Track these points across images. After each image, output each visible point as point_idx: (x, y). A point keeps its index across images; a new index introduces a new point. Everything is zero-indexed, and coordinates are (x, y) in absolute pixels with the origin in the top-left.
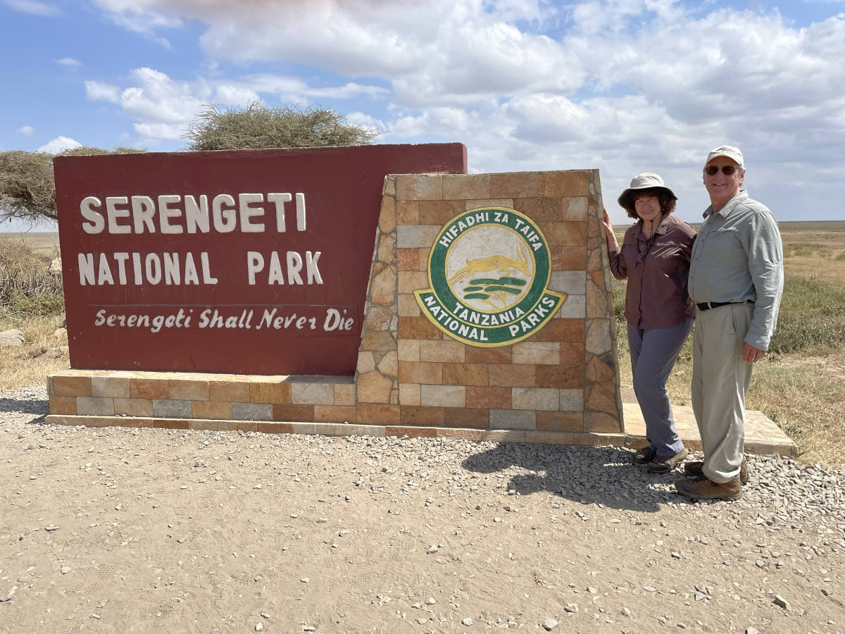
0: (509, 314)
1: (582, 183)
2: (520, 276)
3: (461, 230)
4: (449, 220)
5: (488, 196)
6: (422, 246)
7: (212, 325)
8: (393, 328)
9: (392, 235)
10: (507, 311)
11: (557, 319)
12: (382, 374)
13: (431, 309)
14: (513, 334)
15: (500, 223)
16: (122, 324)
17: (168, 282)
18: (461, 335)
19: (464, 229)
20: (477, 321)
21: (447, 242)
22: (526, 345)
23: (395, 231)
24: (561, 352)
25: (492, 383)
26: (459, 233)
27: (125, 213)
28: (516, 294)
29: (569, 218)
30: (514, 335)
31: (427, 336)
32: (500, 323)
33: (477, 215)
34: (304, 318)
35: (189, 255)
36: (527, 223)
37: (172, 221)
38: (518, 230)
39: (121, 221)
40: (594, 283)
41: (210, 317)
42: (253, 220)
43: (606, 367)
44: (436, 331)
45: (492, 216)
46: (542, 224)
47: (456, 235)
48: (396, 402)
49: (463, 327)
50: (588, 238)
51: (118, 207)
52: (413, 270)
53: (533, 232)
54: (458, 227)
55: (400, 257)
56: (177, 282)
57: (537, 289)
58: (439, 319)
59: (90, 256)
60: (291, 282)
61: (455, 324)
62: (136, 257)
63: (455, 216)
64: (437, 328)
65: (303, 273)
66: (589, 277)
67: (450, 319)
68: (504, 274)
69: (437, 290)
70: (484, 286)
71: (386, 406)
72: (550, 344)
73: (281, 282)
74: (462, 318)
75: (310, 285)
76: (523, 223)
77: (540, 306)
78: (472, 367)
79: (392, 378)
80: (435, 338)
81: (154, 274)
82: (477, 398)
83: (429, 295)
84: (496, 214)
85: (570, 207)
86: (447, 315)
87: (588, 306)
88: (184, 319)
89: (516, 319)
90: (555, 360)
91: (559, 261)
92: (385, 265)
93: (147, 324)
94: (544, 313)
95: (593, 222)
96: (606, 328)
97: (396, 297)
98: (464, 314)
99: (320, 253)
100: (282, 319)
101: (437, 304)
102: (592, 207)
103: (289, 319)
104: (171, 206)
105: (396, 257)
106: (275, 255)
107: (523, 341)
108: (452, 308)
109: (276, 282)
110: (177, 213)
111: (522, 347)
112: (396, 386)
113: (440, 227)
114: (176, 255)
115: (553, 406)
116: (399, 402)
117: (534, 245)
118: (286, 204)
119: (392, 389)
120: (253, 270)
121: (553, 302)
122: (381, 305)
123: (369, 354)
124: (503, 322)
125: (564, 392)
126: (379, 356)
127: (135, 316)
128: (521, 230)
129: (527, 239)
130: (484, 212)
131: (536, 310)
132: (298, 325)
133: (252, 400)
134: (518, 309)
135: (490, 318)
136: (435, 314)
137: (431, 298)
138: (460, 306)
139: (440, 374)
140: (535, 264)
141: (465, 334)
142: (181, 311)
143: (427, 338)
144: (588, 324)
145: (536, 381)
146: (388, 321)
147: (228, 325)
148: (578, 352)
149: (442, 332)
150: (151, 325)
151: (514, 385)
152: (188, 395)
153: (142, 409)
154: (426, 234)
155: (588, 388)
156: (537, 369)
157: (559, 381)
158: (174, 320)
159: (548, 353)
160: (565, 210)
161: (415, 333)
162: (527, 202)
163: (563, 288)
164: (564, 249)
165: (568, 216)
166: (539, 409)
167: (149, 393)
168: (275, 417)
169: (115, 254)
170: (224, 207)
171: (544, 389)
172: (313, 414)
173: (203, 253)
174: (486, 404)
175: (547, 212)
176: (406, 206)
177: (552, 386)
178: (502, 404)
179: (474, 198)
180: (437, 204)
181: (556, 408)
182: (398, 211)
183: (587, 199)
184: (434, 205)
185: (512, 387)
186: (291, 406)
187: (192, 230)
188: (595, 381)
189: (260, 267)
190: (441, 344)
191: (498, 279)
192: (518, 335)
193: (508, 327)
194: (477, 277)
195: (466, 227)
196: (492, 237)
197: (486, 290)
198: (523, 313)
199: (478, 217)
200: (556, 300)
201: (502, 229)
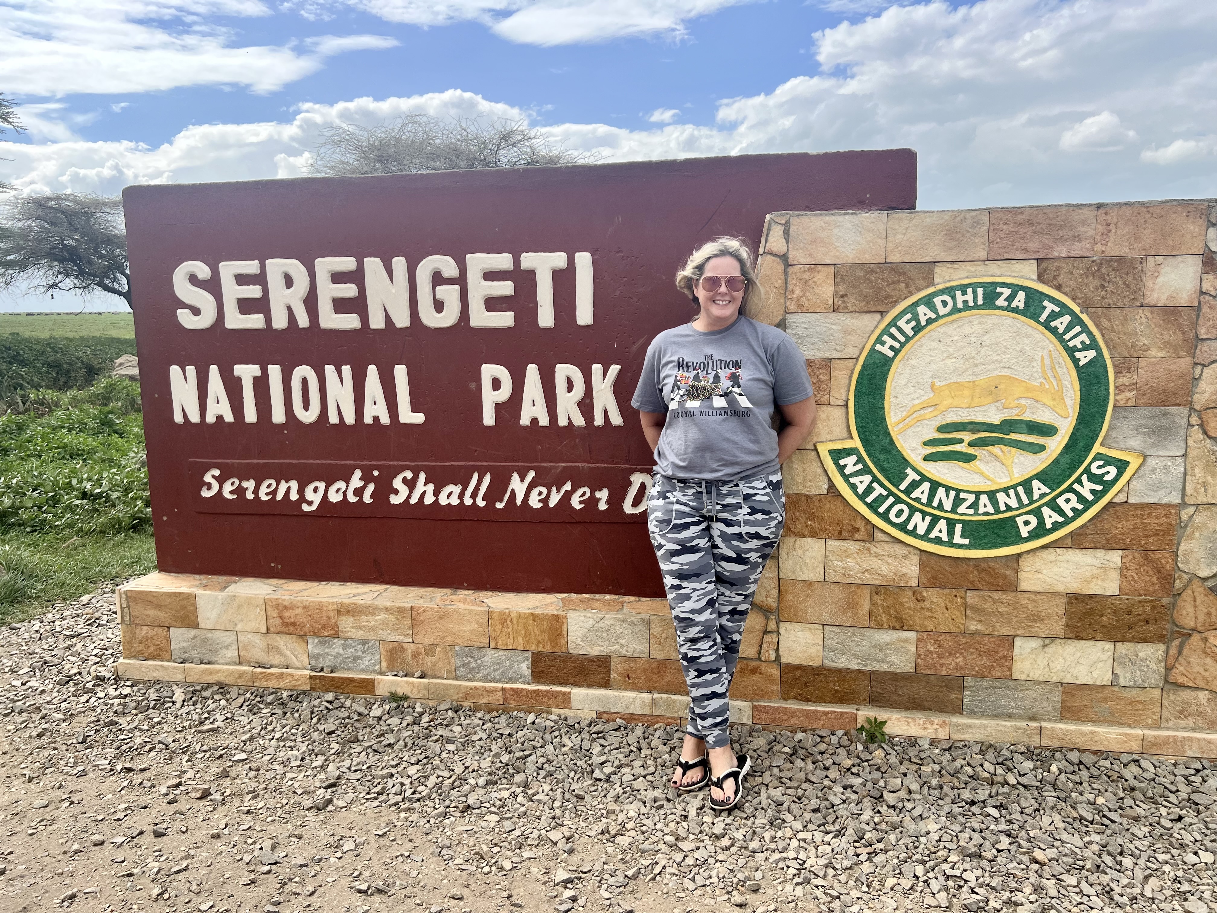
0: (1017, 495)
1: (1191, 227)
2: (1044, 417)
3: (923, 323)
4: (896, 302)
5: (983, 254)
6: (835, 355)
7: (414, 500)
11: (1121, 504)
13: (852, 480)
14: (1024, 532)
15: (1008, 309)
16: (250, 496)
17: (333, 419)
18: (913, 533)
19: (929, 321)
20: (948, 505)
21: (892, 348)
22: (1050, 555)
24: (1123, 569)
25: (973, 626)
26: (918, 329)
27: (254, 291)
29: (1159, 299)
30: (1024, 535)
31: (840, 532)
32: (998, 511)
33: (958, 293)
34: (586, 489)
35: (372, 370)
36: (1065, 309)
37: (340, 306)
38: (1046, 325)
39: (246, 306)
40: (1205, 433)
41: (411, 484)
42: (492, 304)
43: (1216, 602)
44: (860, 524)
45: (991, 296)
46: (1098, 310)
47: (911, 333)
48: (773, 657)
49: (917, 516)
50: (1199, 340)
51: (242, 279)
53: (1078, 329)
54: (916, 317)
56: (350, 419)
57: (1082, 444)
58: (869, 500)
59: (191, 370)
60: (563, 422)
62: (275, 372)
63: (911, 294)
64: (863, 518)
65: (586, 405)
66: (1194, 420)
67: (891, 500)
68: (1010, 414)
69: (865, 442)
70: (967, 437)
71: (753, 665)
72: (1100, 553)
73: (544, 421)
74: (917, 500)
75: (598, 427)
76: (1057, 309)
77: (1084, 478)
78: (933, 596)
79: (767, 611)
80: (857, 536)
81: (306, 407)
82: (940, 656)
83: (848, 452)
84: (999, 290)
85: (1160, 280)
86: (885, 493)
87: (1188, 478)
88: (363, 489)
89: (1032, 502)
90: (1109, 586)
91: (1130, 387)
93: (294, 496)
94: (1092, 491)
95: (1211, 307)
98: (922, 492)
99: (619, 367)
100: (544, 490)
102: (1211, 277)
103: (558, 491)
104: (338, 278)
106: (532, 371)
107: (1044, 547)
108: (897, 478)
109: (535, 421)
110: (350, 290)
111: (1042, 559)
112: (772, 625)
113: (878, 316)
114: (346, 370)
115: (1100, 675)
116: (778, 657)
117: (1078, 355)
118: (557, 275)
119: (766, 632)
120: (490, 399)
121: (1113, 471)
124: (1003, 508)
125: (1123, 648)
127: (273, 482)
128: (1053, 324)
129: (1063, 343)
130: (974, 286)
131: (1076, 486)
132: (576, 502)
133: (493, 645)
134: (1036, 484)
135: (977, 499)
137: (854, 458)
138: (912, 476)
139: (866, 607)
140: (1078, 394)
141: (921, 531)
142: (358, 474)
143: (839, 536)
144: (1185, 514)
145: (1067, 626)
147: (443, 500)
148: (1159, 571)
149: (874, 526)
150: (302, 499)
151: (1019, 632)
152: (373, 629)
153: (288, 653)
154: (848, 332)
155: (1176, 643)
156: (1069, 603)
157: (1115, 627)
158: (343, 489)
159: (1096, 572)
160: (1149, 284)
161: (816, 525)
162: (1066, 267)
163: (1135, 443)
164: (1143, 363)
165: (1155, 295)
166: (1068, 679)
167: (302, 626)
168: (538, 676)
169: (236, 367)
170: (438, 279)
171: (1082, 642)
172: (609, 672)
173: (397, 367)
174: (958, 667)
175: (1111, 287)
176: (806, 276)
177: (1099, 636)
178: (991, 668)
179: (954, 258)
180: (873, 271)
181: (1106, 678)
182: (790, 287)
183: (1199, 259)
184: (867, 272)
185: (1014, 636)
186: (567, 657)
187: (377, 322)
188: (1193, 630)
189: (505, 393)
190: (869, 550)
191: (997, 422)
192: (1035, 534)
193: (1013, 518)
194: (952, 418)
195: (933, 316)
196: (988, 339)
197: (970, 444)
198: (1048, 491)
199: (960, 298)
200: (1122, 466)
201: (1009, 321)
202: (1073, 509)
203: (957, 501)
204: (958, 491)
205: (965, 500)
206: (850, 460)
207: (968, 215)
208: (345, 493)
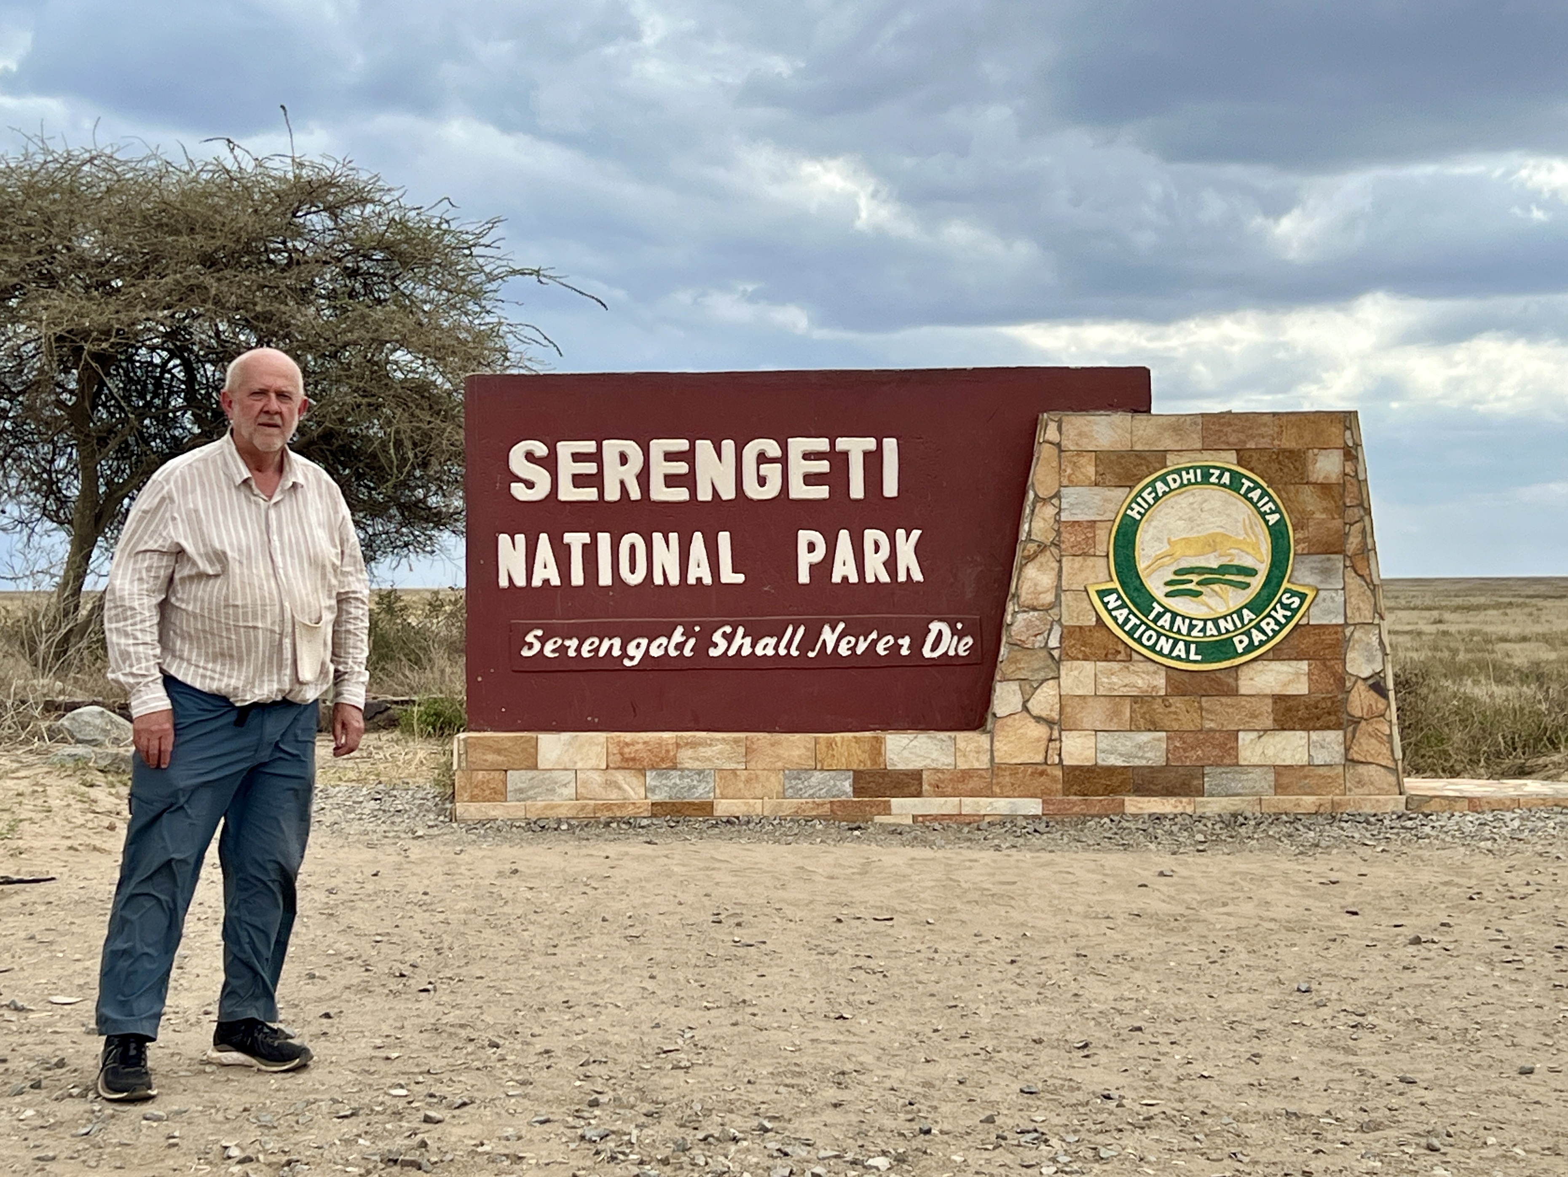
0: (1233, 620)
1: (1334, 429)
2: (1248, 562)
3: (1160, 495)
4: (1140, 480)
5: (1199, 446)
6: (1098, 519)
7: (731, 653)
8: (1054, 642)
9: (1053, 501)
10: (1231, 615)
11: (1304, 626)
12: (1034, 717)
13: (1114, 613)
15: (1219, 484)
16: (572, 653)
17: (658, 580)
18: (1160, 653)
19: (1165, 493)
20: (1184, 630)
21: (1139, 513)
22: (1258, 665)
23: (1058, 495)
24: (1310, 674)
25: (1209, 725)
26: (1157, 499)
27: (590, 468)
28: (1244, 589)
29: (1318, 479)
30: (1240, 650)
31: (1106, 655)
32: (1220, 634)
33: (1184, 473)
34: (890, 637)
35: (698, 537)
36: (1257, 486)
37: (671, 481)
38: (1245, 496)
39: (579, 481)
40: (1356, 572)
41: (729, 638)
42: (810, 479)
43: (1376, 696)
44: (1121, 648)
45: (1206, 476)
46: (1280, 487)
47: (1152, 502)
48: (1057, 760)
49: (1163, 639)
50: (1346, 507)
51: (577, 457)
52: (1085, 554)
53: (1266, 499)
54: (1155, 490)
55: (1065, 536)
56: (674, 580)
57: (1275, 581)
58: (1127, 628)
59: (520, 538)
60: (870, 579)
61: (1150, 637)
62: (604, 539)
63: (1151, 474)
64: (1123, 642)
65: (891, 565)
66: (1348, 563)
67: (1143, 627)
68: (1225, 561)
69: (1122, 584)
70: (1196, 578)
71: (1040, 768)
72: (1294, 664)
73: (854, 579)
74: (1162, 627)
75: (902, 583)
76: (1252, 485)
77: (1278, 606)
78: (1177, 702)
79: (1050, 723)
80: (1119, 657)
81: (633, 570)
82: (1185, 750)
83: (1110, 592)
84: (1212, 471)
85: (1318, 465)
86: (1138, 622)
87: (1348, 605)
88: (686, 641)
89: (1243, 625)
90: (1301, 688)
91: (1304, 540)
92: (1042, 548)
93: (616, 652)
94: (1285, 616)
95: (1352, 484)
96: (1375, 641)
97: (1058, 596)
98: (1165, 620)
99: (919, 532)
100: (853, 640)
101: (1124, 605)
102: (1349, 463)
103: (865, 640)
104: (669, 457)
105: (1059, 533)
106: (844, 536)
107: (1255, 660)
108: (1147, 612)
109: (845, 579)
110: (682, 468)
111: (1253, 669)
112: (1056, 734)
113: (1128, 489)
114: (674, 537)
115: (1300, 758)
116: (1061, 760)
117: (1267, 517)
118: (866, 454)
119: (1050, 740)
120: (805, 560)
121: (1297, 601)
122: (1034, 609)
123: (1014, 686)
124: (1223, 631)
125: (1315, 735)
126: (1029, 688)
127: (596, 640)
128: (1250, 495)
129: (1258, 509)
130: (1195, 468)
131: (1273, 613)
132: (881, 649)
133: (819, 767)
134: (1245, 612)
135: (1205, 624)
136: (1120, 621)
137: (1115, 596)
138: (1158, 609)
139: (1128, 714)
140: (1270, 546)
141: (1166, 651)
142: (680, 630)
143: (1106, 660)
144: (1348, 632)
145: (1275, 720)
146: (1046, 635)
147: (759, 651)
148: (1334, 674)
149: (1131, 649)
150: (624, 654)
151: (1241, 727)
152: (709, 759)
153: (626, 787)
154: (1106, 500)
155: (1351, 729)
156: (1275, 703)
157: (1307, 719)
158: (665, 644)
159: (1291, 677)
160: (1311, 468)
161: (1087, 650)
162: (1255, 456)
163: (1311, 580)
164: (1311, 523)
165: (1315, 476)
166: (1278, 763)
167: (641, 760)
168: (857, 792)
169: (566, 535)
170: (762, 458)
171: (1287, 733)
172: (921, 784)
173: (721, 534)
174: (1199, 758)
175: (1286, 470)
176: (1075, 459)
177: (1297, 726)
178: (1223, 757)
179: (1179, 448)
180: (1123, 457)
181: (1305, 761)
182: (1063, 467)
183: (1341, 452)
184: (1118, 458)
185: (1238, 731)
186: (885, 773)
187: (704, 494)
188: (1362, 718)
189: (819, 554)
190: (1128, 668)
191: (1215, 566)
192: (1247, 651)
193: (1231, 638)
194: (1184, 564)
195: (1167, 489)
196: (1206, 506)
197: (1199, 583)
198: (1254, 617)
199: (1185, 476)
200: (1303, 597)
201: (1220, 493)
202: (1273, 630)
203: (1191, 627)
204: (1191, 619)
205: (1196, 626)
206: (1111, 599)
207: (1188, 418)
208: (666, 648)
